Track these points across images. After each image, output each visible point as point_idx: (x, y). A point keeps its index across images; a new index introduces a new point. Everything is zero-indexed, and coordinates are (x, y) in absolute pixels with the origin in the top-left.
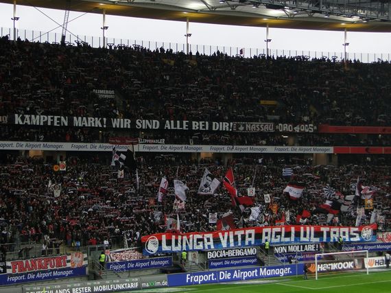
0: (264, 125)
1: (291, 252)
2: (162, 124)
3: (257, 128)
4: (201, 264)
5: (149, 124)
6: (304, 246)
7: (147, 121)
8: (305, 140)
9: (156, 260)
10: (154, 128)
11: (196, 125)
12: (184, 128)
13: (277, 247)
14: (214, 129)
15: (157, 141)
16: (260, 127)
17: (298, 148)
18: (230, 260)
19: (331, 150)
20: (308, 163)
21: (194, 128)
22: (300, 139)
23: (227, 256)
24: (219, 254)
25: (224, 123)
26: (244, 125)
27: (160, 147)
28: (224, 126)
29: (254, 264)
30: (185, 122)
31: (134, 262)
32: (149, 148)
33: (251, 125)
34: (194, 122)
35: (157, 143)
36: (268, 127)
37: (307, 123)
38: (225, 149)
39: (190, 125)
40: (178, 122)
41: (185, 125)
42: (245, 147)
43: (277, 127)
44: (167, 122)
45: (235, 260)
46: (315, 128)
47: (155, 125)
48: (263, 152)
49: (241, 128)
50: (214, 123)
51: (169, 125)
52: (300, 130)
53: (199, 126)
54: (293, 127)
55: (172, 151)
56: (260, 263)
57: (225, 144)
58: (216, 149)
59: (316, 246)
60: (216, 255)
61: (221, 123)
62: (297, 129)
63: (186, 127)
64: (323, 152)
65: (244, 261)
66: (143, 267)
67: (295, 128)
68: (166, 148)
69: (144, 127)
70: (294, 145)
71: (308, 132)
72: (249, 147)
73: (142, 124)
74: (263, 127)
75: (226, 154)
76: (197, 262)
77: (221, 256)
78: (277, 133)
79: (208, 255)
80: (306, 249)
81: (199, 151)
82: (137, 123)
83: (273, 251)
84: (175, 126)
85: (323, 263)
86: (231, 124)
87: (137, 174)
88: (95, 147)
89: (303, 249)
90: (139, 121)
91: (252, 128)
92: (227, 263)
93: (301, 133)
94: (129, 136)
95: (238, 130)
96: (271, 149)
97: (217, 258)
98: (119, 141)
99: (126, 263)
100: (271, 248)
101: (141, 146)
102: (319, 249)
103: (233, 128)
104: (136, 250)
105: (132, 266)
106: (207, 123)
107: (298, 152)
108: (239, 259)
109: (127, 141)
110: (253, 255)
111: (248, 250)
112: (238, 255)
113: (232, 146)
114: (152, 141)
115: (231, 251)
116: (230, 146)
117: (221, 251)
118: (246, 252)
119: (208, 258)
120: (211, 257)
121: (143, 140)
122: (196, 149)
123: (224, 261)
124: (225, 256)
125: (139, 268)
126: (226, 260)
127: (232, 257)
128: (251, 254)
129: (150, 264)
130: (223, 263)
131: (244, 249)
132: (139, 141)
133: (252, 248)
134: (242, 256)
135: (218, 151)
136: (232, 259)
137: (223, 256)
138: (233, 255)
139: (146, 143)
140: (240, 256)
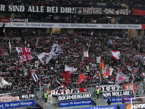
0: (96, 9)
1: (114, 96)
2: (27, 8)
3: (90, 12)
4: (54, 104)
5: (17, 8)
6: (122, 92)
7: (16, 6)
8: (123, 19)
9: (24, 102)
10: (21, 11)
11: (49, 10)
12: (42, 11)
13: (104, 93)
14: (61, 12)
15: (23, 20)
16: (92, 11)
17: (118, 25)
18: (73, 102)
19: (140, 27)
20: (124, 35)
21: (48, 12)
22: (119, 19)
23: (71, 99)
24: (66, 97)
25: (68, 8)
26: (82, 10)
27: (25, 24)
28: (68, 10)
29: (90, 104)
30: (42, 7)
31: (9, 103)
32: (18, 25)
33: (87, 9)
34: (48, 7)
35: (23, 22)
36: (98, 11)
37: (124, 8)
38: (69, 26)
39: (45, 9)
40: (37, 7)
41: (42, 10)
42: (82, 24)
43: (104, 11)
44: (30, 7)
45: (77, 101)
46: (130, 12)
47: (22, 9)
48: (95, 28)
49: (80, 12)
50: (61, 8)
51: (31, 9)
52: (119, 13)
53: (51, 10)
54: (115, 11)
55: (33, 27)
56: (94, 104)
57: (69, 23)
58: (63, 26)
59: (130, 92)
60: (64, 98)
61: (66, 8)
62: (117, 12)
63: (43, 11)
64: (135, 28)
65: (83, 102)
66: (15, 106)
67: (116, 12)
68: (29, 25)
69: (14, 11)
70: (115, 23)
71: (125, 15)
72: (85, 24)
73: (13, 8)
74: (95, 11)
75: (69, 29)
76: (51, 103)
77: (67, 99)
78: (104, 15)
79: (59, 98)
81: (51, 27)
82: (10, 7)
83: (102, 96)
84: (35, 9)
85: (136, 104)
86: (73, 8)
87: (10, 43)
89: (122, 94)
90: (11, 7)
91: (87, 11)
93: (120, 15)
94: (3, 17)
95: (77, 13)
96: (100, 26)
97: (64, 100)
99: (4, 103)
100: (101, 93)
101: (12, 23)
102: (132, 94)
103: (74, 12)
104: (11, 95)
105: (8, 105)
106: (57, 8)
107: (118, 28)
108: (79, 101)
109: (3, 20)
110: (88, 98)
111: (86, 95)
112: (79, 98)
113: (74, 24)
114: (20, 20)
115: (74, 95)
116: (72, 24)
117: (68, 96)
118: (84, 96)
119: (59, 100)
120: (60, 100)
121: (13, 19)
122: (49, 25)
123: (69, 102)
124: (70, 99)
125: (13, 107)
126: (71, 101)
127: (75, 99)
128: (87, 97)
129: (20, 104)
130: (69, 103)
131: (83, 94)
132: (11, 20)
133: (88, 94)
134: (82, 99)
135: (64, 27)
136: (75, 101)
137: (69, 99)
138: (76, 98)
139: (16, 22)
140: (80, 99)
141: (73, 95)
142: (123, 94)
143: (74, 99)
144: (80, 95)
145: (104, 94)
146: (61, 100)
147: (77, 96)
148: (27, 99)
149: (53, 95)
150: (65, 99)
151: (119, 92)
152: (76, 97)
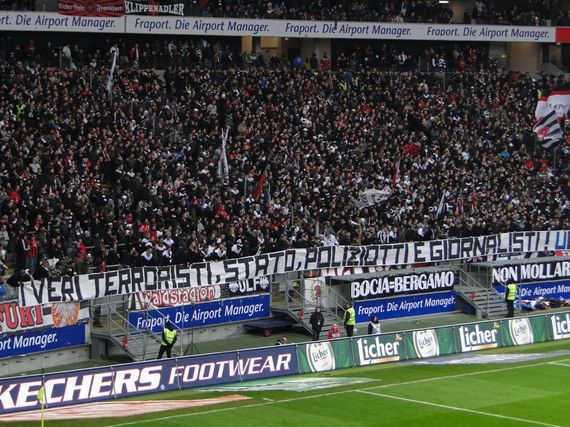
1: (527, 280)
6: (553, 265)
9: (237, 303)
13: (496, 268)
15: (167, 8)
17: (478, 28)
18: (398, 301)
19: (550, 34)
23: (392, 290)
24: (375, 287)
27: (174, 23)
29: (451, 308)
31: (189, 309)
32: (150, 25)
35: (168, 14)
38: (318, 29)
42: (362, 25)
45: (409, 300)
48: (403, 37)
55: (203, 32)
57: (318, 18)
58: (299, 29)
60: (370, 288)
64: (533, 40)
65: (429, 303)
66: (209, 321)
68: (186, 26)
70: (467, 22)
72: (370, 25)
77: (379, 291)
79: (353, 289)
80: (559, 272)
88: (27, 22)
89: (552, 273)
92: (392, 307)
96: (419, 32)
97: (370, 296)
98: (81, 8)
99: (171, 311)
101: (132, 19)
105: (185, 318)
107: (478, 38)
108: (417, 299)
109: (100, 8)
110: (446, 288)
111: (437, 276)
112: (416, 288)
113: (333, 23)
114: (156, 8)
115: (400, 278)
116: (329, 23)
117: (380, 280)
118: (432, 280)
119: (353, 296)
120: (358, 295)
121: (134, 6)
122: (253, 28)
123: (385, 303)
124: (388, 291)
125: (199, 323)
126: (391, 301)
127: (403, 293)
128: (443, 286)
129: (222, 313)
130: (385, 308)
131: (428, 275)
132: (127, 7)
133: (446, 272)
134: (425, 291)
135: (303, 35)
136: (403, 299)
137: (385, 291)
138: (406, 289)
139: (143, 13)
140: (419, 291)
141: (396, 279)
142: (556, 273)
143: (401, 290)
144: (419, 275)
145: (494, 271)
146: (361, 297)
147: (409, 280)
148: (246, 293)
149: (328, 279)
150: (373, 293)
151: (542, 266)
152: (408, 286)
